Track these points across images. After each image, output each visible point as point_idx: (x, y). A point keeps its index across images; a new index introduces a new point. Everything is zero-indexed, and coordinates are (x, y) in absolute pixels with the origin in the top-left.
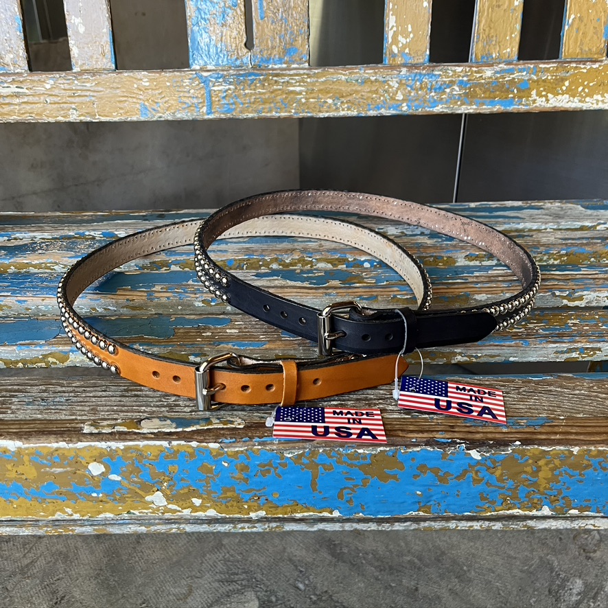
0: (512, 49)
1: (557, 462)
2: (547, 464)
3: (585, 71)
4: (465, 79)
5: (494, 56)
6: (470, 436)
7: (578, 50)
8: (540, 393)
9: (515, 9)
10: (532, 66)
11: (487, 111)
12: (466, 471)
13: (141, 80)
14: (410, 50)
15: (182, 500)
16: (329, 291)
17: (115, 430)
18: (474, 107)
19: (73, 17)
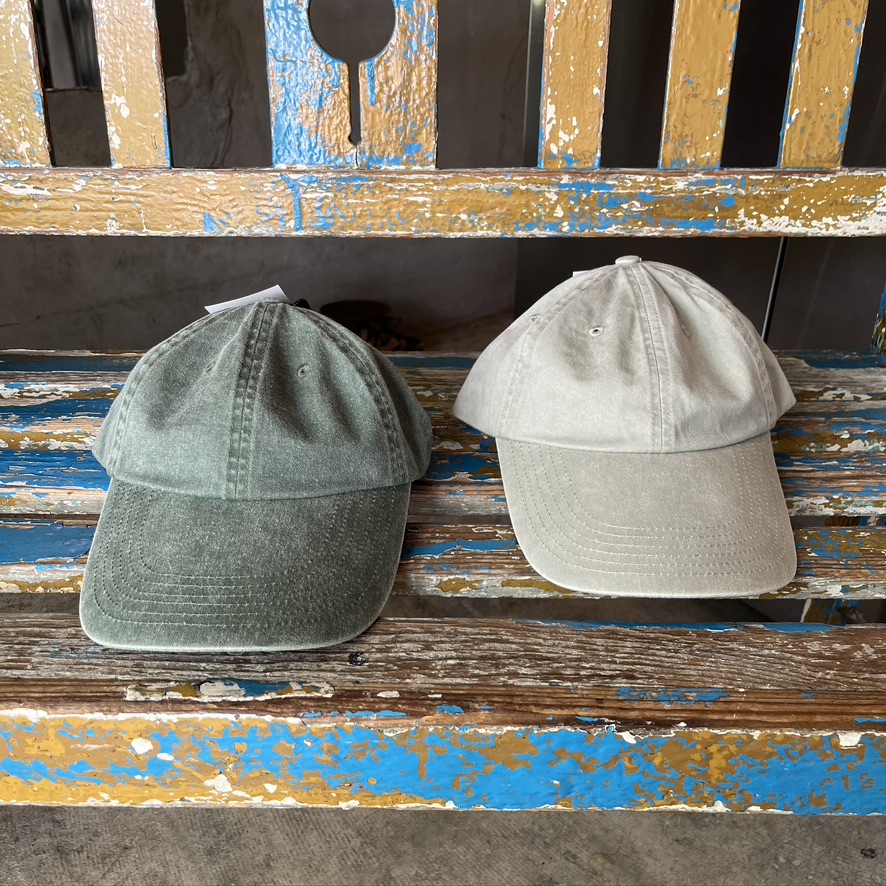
0: (712, 152)
1: (733, 748)
2: (720, 751)
3: (811, 185)
4: (649, 191)
5: (688, 161)
6: (622, 714)
7: (803, 157)
8: (720, 652)
9: (718, 101)
10: (739, 177)
11: (678, 235)
12: (616, 758)
13: (206, 182)
14: (574, 150)
15: (251, 785)
16: (454, 488)
17: (167, 697)
18: (661, 229)
19: (114, 96)
